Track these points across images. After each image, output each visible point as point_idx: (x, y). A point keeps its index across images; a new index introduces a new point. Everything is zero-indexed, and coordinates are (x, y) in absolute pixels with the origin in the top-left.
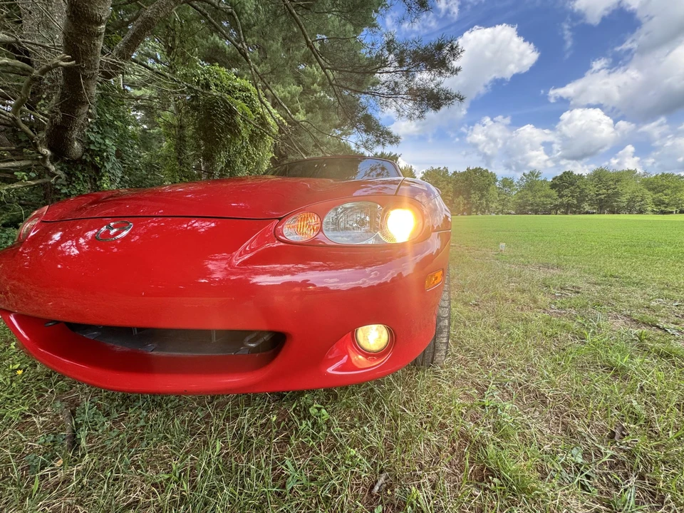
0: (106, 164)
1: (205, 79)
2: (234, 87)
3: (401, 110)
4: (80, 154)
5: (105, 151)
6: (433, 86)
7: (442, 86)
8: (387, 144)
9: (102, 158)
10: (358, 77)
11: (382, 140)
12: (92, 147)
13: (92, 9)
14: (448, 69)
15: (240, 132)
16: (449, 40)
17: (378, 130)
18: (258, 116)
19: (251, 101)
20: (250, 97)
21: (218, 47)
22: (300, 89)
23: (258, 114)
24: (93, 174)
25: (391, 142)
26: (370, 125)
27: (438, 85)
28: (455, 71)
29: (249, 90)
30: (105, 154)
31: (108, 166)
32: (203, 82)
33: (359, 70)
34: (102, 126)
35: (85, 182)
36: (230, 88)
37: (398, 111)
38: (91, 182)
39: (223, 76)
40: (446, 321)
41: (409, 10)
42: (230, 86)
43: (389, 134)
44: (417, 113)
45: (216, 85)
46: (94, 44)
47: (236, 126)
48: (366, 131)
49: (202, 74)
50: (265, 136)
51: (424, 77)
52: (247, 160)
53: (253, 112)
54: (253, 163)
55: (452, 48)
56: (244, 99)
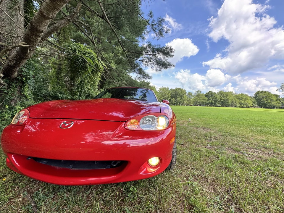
0: (28, 81)
1: (74, 48)
2: (86, 52)
3: (153, 68)
4: (17, 76)
5: (28, 75)
6: (164, 60)
7: (167, 61)
8: (147, 79)
9: (27, 78)
10: (137, 55)
11: (145, 77)
12: (23, 74)
13: (40, 28)
14: (169, 55)
15: (88, 70)
16: (170, 47)
17: (144, 74)
18: (96, 64)
19: (93, 58)
20: (92, 57)
21: (81, 36)
22: (113, 55)
23: (96, 63)
24: (21, 84)
25: (149, 78)
26: (141, 71)
27: (166, 60)
28: (172, 56)
29: (92, 54)
30: (28, 77)
31: (29, 82)
32: (74, 49)
33: (138, 53)
34: (28, 65)
35: (16, 88)
36: (85, 52)
37: (152, 68)
38: (19, 88)
39: (82, 48)
40: (175, 153)
41: (156, 35)
42: (84, 51)
43: (148, 75)
44: (159, 69)
45: (79, 51)
46: (37, 39)
47: (86, 67)
48: (139, 74)
49: (73, 46)
50: (98, 72)
52: (90, 81)
53: (94, 62)
54: (92, 82)
55: (171, 49)
56: (90, 57)
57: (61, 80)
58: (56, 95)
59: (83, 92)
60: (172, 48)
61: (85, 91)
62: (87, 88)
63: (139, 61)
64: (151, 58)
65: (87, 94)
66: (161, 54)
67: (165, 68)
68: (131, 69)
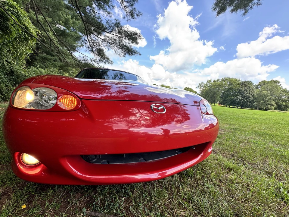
3: (117, 51)
6: (129, 46)
7: (132, 47)
8: (107, 63)
10: (100, 31)
14: (135, 42)
17: (104, 56)
19: (18, 15)
23: (24, 25)
25: (109, 63)
37: (115, 51)
41: (127, 15)
43: (108, 59)
44: (123, 54)
48: (98, 55)
51: (126, 42)
52: (13, 51)
54: (17, 53)
55: (140, 36)
61: (5, 66)
62: (7, 61)
63: (101, 40)
64: (115, 40)
65: (7, 70)
66: (127, 38)
67: (130, 55)
68: (89, 47)
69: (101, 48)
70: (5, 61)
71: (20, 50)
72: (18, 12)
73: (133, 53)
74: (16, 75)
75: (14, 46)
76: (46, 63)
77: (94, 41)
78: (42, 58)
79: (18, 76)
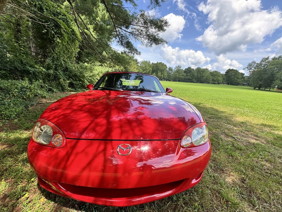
1: (39, 4)
2: (57, 12)
3: (143, 42)
6: (156, 35)
7: (159, 35)
8: (135, 54)
10: (127, 25)
14: (162, 29)
15: (64, 38)
16: (165, 19)
17: (132, 48)
18: (71, 30)
19: (67, 21)
20: (66, 19)
23: (71, 28)
25: (137, 54)
26: (128, 45)
27: (158, 34)
28: (164, 30)
29: (66, 16)
32: (39, 6)
36: (55, 12)
39: (50, 5)
42: (54, 11)
43: (136, 50)
44: (149, 44)
45: (47, 9)
47: (62, 35)
48: (127, 48)
51: (153, 30)
53: (69, 27)
54: (69, 53)
55: (166, 23)
56: (63, 20)
57: (23, 47)
58: (25, 69)
59: (59, 65)
60: (167, 21)
61: (62, 64)
62: (63, 60)
63: (128, 33)
64: (142, 31)
65: (64, 68)
66: (153, 27)
67: (156, 44)
68: (118, 42)
69: (130, 41)
70: (62, 60)
71: (70, 50)
72: (67, 18)
73: (160, 42)
74: (70, 71)
75: (66, 48)
76: (89, 57)
77: (122, 35)
78: (87, 53)
79: (71, 72)
